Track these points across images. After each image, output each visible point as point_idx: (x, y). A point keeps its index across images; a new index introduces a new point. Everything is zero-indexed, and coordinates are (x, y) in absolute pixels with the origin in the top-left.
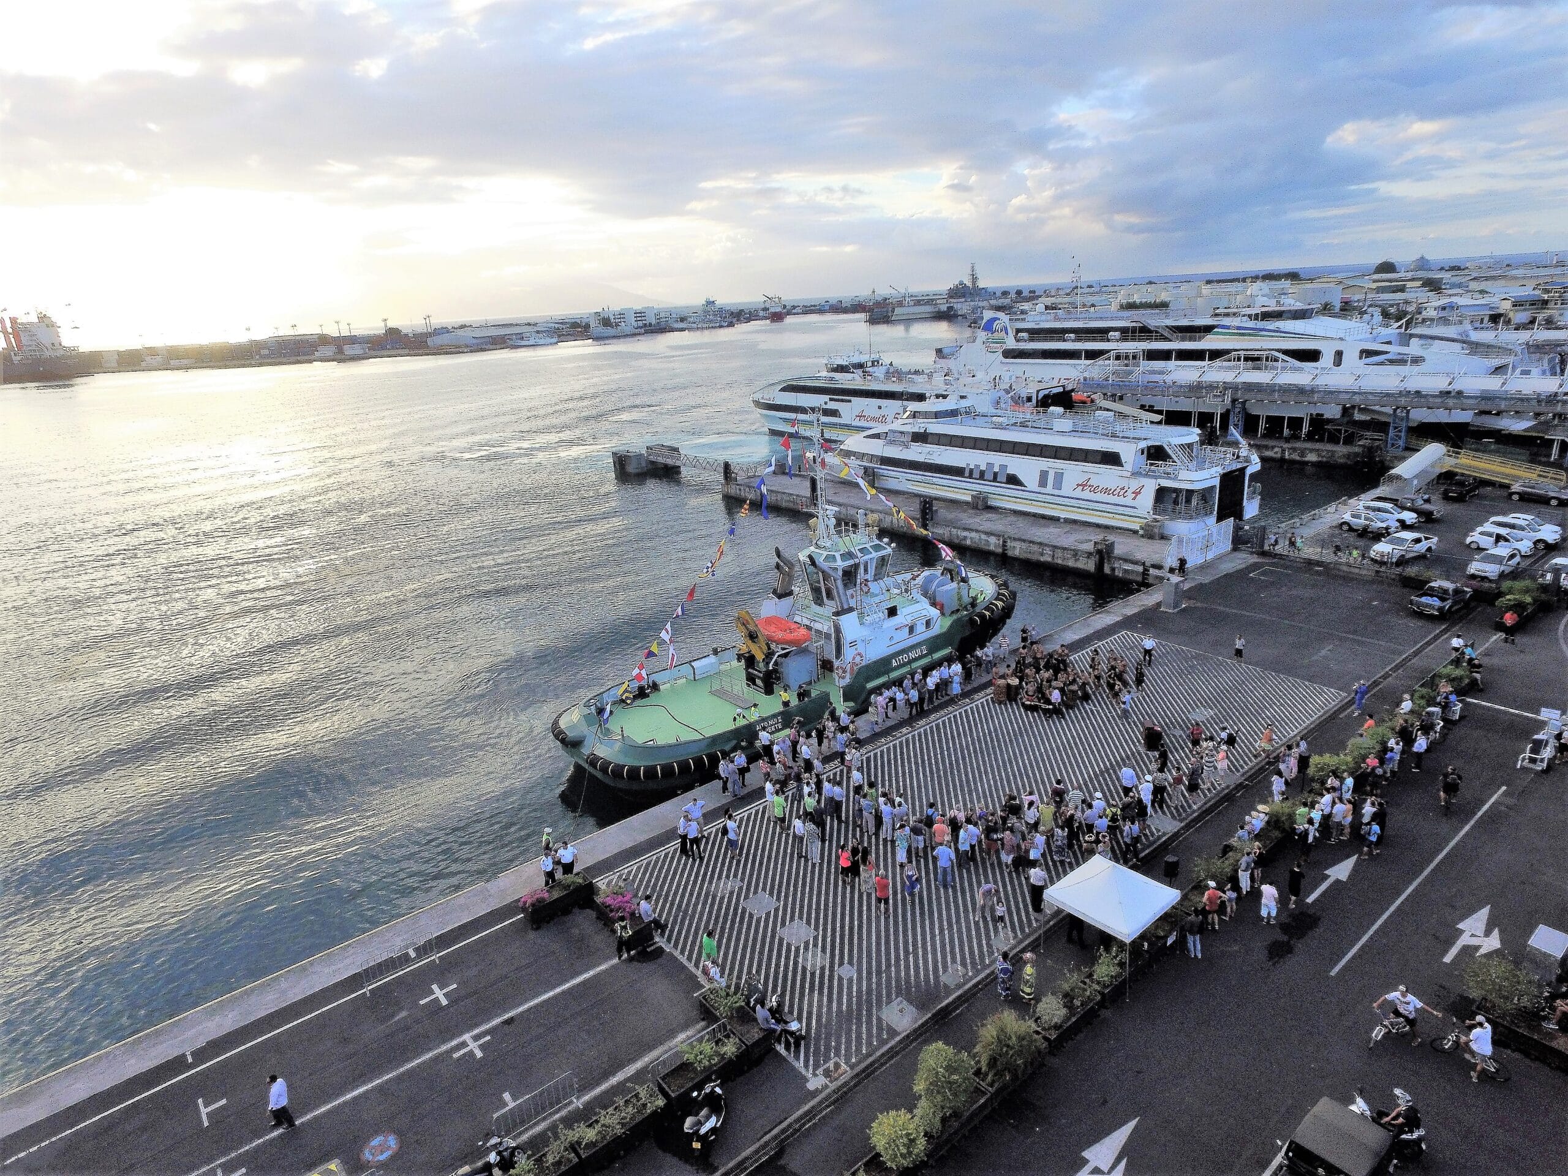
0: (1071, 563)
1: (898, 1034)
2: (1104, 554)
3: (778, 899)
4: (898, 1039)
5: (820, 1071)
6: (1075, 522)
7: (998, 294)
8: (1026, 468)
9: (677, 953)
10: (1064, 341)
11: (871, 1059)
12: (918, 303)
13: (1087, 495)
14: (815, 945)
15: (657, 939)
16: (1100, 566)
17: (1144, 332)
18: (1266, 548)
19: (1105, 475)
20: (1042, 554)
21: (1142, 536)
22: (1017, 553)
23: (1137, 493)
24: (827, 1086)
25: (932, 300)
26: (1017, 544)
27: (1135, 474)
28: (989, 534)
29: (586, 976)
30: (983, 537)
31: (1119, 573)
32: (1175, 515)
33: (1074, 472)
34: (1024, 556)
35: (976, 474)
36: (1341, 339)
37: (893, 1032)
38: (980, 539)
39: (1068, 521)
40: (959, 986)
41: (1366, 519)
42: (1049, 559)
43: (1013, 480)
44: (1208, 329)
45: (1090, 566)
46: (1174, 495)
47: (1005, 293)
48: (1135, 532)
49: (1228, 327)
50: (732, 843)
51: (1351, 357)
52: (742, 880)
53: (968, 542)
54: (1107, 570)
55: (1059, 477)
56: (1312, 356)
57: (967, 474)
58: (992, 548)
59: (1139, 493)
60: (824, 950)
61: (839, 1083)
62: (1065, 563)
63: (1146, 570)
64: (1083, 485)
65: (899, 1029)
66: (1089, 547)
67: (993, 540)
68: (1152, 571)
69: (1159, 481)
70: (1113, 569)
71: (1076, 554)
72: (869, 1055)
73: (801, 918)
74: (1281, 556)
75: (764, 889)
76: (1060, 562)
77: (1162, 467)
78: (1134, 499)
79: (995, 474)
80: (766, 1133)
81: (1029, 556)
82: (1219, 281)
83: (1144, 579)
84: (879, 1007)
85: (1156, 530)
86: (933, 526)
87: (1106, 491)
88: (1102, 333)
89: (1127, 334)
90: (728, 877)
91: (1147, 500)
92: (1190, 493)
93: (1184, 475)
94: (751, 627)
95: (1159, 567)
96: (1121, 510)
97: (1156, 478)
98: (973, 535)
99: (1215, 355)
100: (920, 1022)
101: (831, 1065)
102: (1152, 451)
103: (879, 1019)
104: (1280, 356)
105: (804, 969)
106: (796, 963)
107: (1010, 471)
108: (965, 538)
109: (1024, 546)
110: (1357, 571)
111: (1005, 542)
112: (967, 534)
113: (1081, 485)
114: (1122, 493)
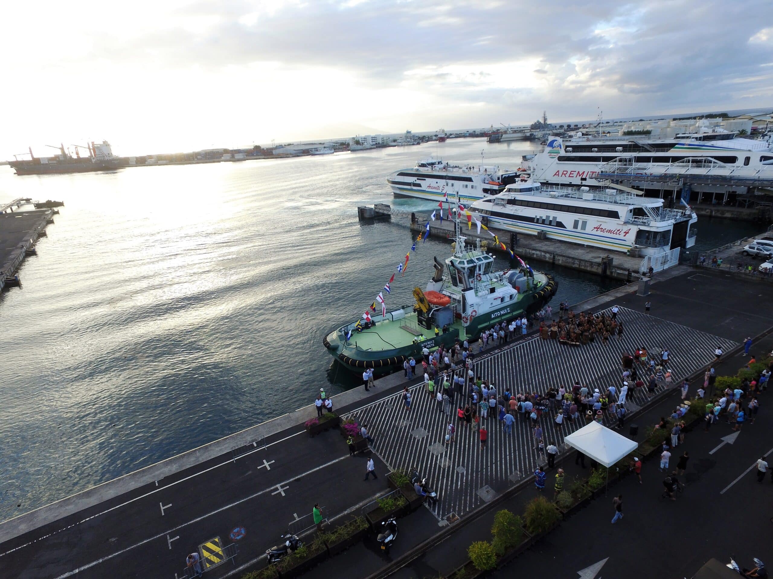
0: (589, 269)
1: (486, 503)
2: (607, 264)
3: (428, 432)
4: (485, 505)
5: (445, 518)
6: (592, 247)
7: (558, 127)
8: (567, 219)
9: (378, 454)
10: (592, 152)
11: (470, 514)
12: (515, 132)
13: (599, 233)
14: (446, 455)
15: (369, 447)
16: (604, 271)
17: (635, 147)
18: (698, 263)
19: (609, 223)
20: (574, 263)
21: (629, 255)
22: (560, 262)
23: (626, 233)
24: (447, 526)
25: (522, 130)
26: (560, 258)
27: (626, 223)
28: (546, 252)
29: (334, 461)
30: (543, 254)
31: (615, 275)
32: (648, 245)
33: (593, 221)
34: (563, 264)
35: (540, 221)
36: (750, 151)
37: (482, 502)
38: (541, 255)
39: (588, 246)
40: (518, 482)
41: (758, 249)
42: (577, 266)
43: (560, 225)
44: (672, 146)
45: (600, 270)
46: (647, 234)
47: (561, 127)
48: (625, 253)
49: (683, 145)
50: (407, 403)
51: (755, 161)
52: (411, 421)
53: (535, 256)
54: (608, 273)
55: (584, 223)
56: (732, 160)
57: (535, 221)
58: (547, 259)
59: (628, 233)
60: (450, 458)
61: (454, 524)
62: (586, 268)
63: (630, 274)
64: (597, 228)
65: (486, 500)
66: (599, 260)
67: (548, 255)
68: (633, 274)
69: (639, 227)
70: (612, 273)
71: (592, 264)
72: (470, 512)
73: (439, 441)
74: (706, 269)
75: (422, 426)
76: (583, 267)
77: (641, 219)
78: (625, 236)
79: (551, 221)
80: (417, 546)
81: (567, 264)
82: (680, 119)
83: (628, 278)
84: (476, 490)
85: (637, 253)
86: (517, 248)
87: (610, 231)
88: (612, 148)
89: (626, 148)
90: (404, 419)
91: (631, 237)
92: (656, 233)
93: (653, 223)
94: (421, 296)
95: (637, 272)
96: (617, 241)
97: (638, 225)
98: (538, 252)
99: (675, 159)
100: (497, 498)
101: (451, 515)
102: (637, 211)
103: (476, 495)
104: (713, 160)
105: (440, 467)
106: (436, 464)
107: (558, 220)
108: (534, 254)
109: (564, 259)
110: (750, 277)
111: (554, 257)
112: (534, 252)
113: (596, 228)
114: (618, 232)
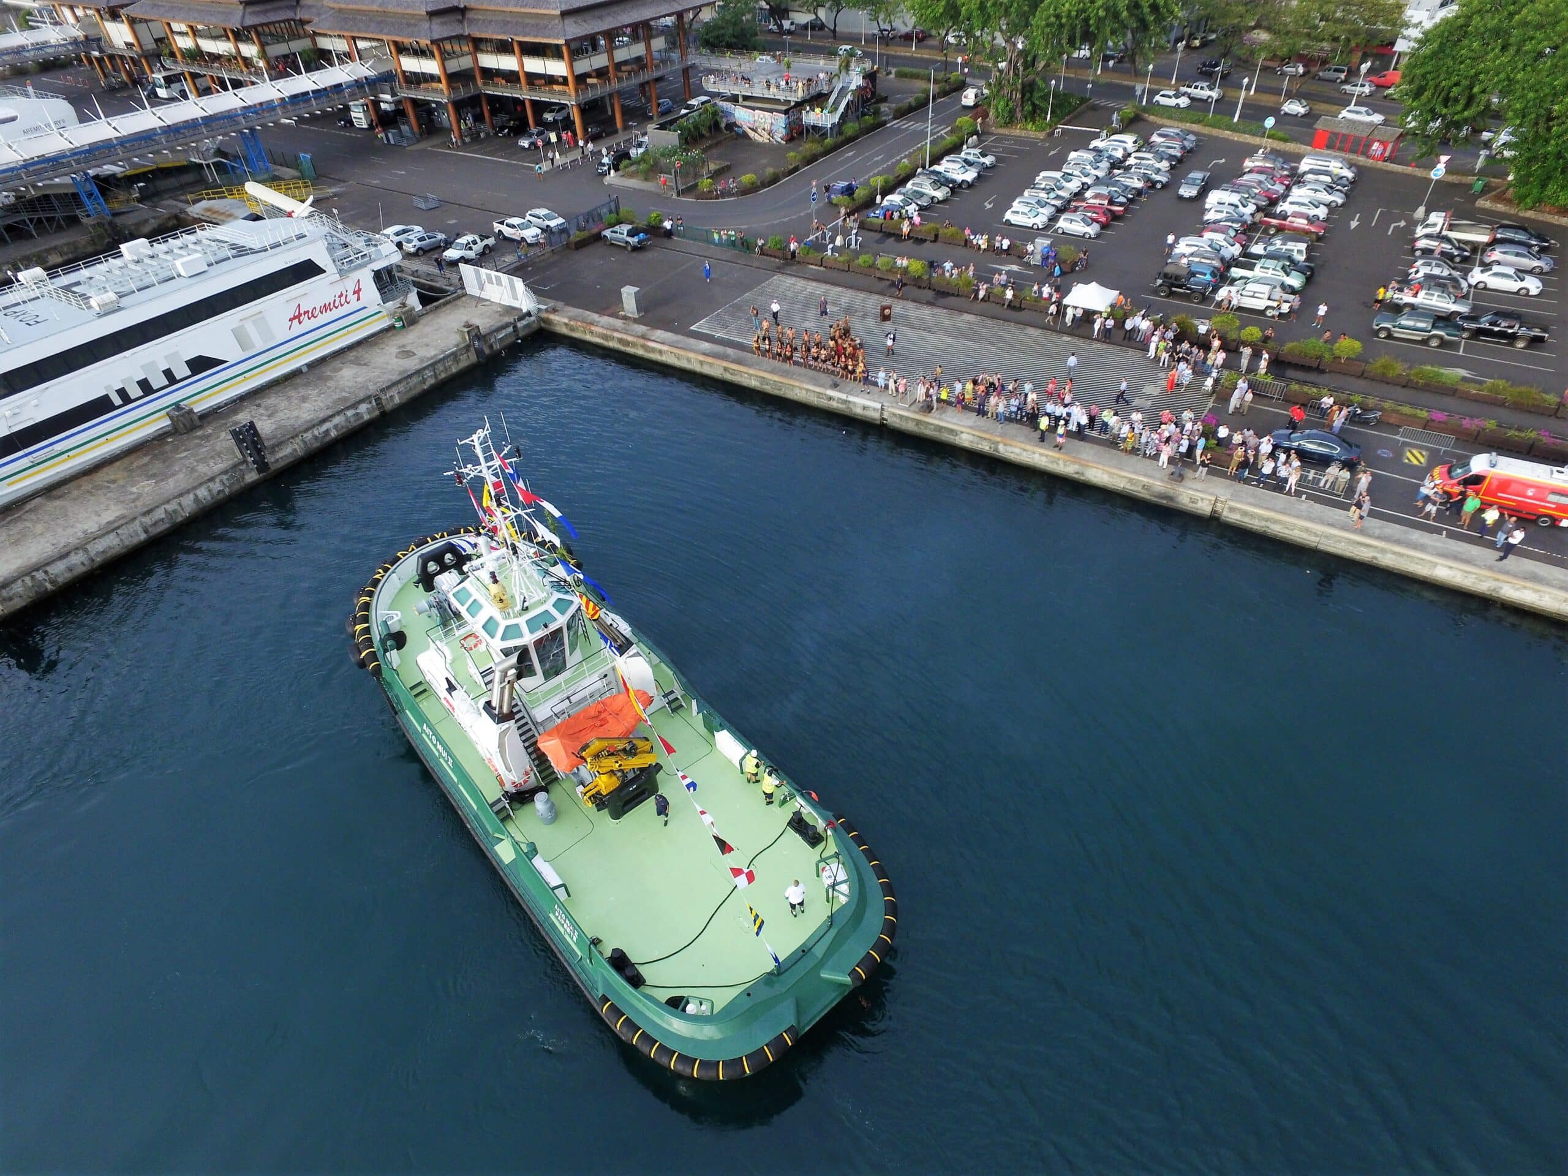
0: (454, 370)
2: (479, 336)
8: (207, 339)
13: (308, 324)
16: (480, 352)
19: (312, 292)
20: (424, 381)
21: (403, 327)
22: (397, 400)
23: (357, 292)
26: (393, 392)
27: (342, 273)
28: (351, 406)
30: (350, 413)
31: (498, 346)
34: (405, 398)
38: (347, 420)
39: (312, 365)
42: (433, 381)
43: (200, 365)
45: (473, 357)
48: (392, 328)
53: (333, 434)
54: (487, 351)
55: (259, 324)
57: (117, 400)
58: (366, 417)
59: (360, 290)
62: (449, 373)
63: (515, 327)
64: (298, 317)
67: (363, 408)
68: (520, 325)
69: (368, 268)
71: (455, 356)
76: (443, 376)
77: (354, 255)
78: (358, 299)
79: (168, 374)
81: (411, 394)
86: (273, 453)
87: (326, 308)
91: (371, 292)
97: (359, 267)
98: (337, 420)
107: (187, 356)
108: (327, 432)
109: (401, 387)
111: (378, 399)
112: (326, 426)
113: (295, 318)
114: (343, 299)
